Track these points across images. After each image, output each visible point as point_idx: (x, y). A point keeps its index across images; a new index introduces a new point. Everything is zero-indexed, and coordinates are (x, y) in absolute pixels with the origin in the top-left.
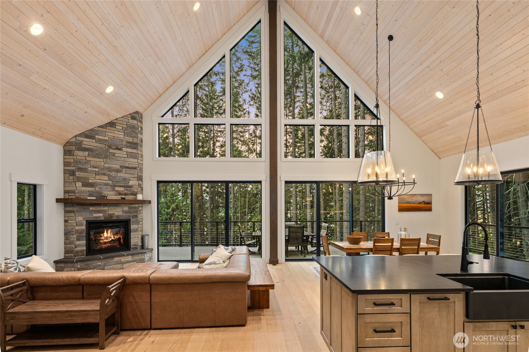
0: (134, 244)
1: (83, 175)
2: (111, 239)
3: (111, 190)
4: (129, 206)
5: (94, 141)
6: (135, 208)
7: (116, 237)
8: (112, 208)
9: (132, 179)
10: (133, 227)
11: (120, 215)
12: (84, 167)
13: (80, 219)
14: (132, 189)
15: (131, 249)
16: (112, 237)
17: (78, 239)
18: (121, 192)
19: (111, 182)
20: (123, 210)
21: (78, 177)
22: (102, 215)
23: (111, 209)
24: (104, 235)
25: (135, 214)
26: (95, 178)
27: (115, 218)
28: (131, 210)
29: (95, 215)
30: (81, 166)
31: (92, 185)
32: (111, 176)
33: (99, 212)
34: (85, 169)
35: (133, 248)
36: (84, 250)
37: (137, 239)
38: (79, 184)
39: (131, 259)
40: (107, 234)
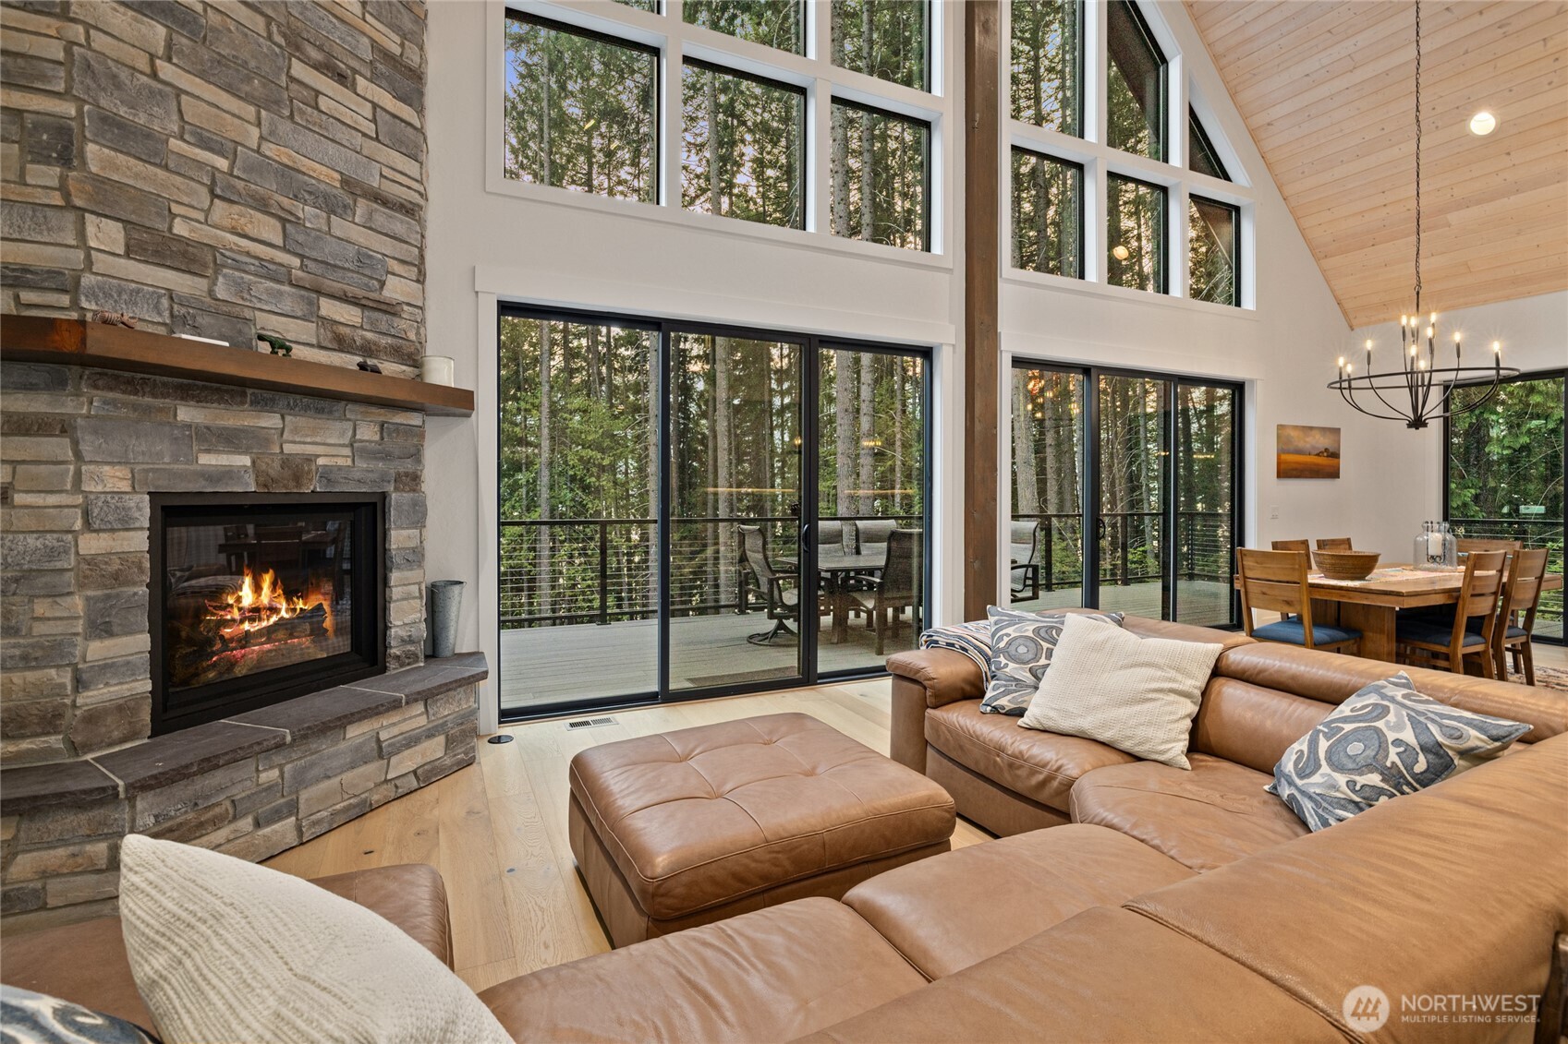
0: (403, 633)
1: (137, 176)
2: (274, 619)
3: (299, 314)
4: (382, 419)
7: (301, 604)
8: (301, 421)
9: (396, 266)
10: (397, 538)
11: (340, 468)
12: (142, 119)
13: (111, 479)
14: (396, 321)
15: (392, 665)
16: (283, 605)
17: (101, 627)
18: (347, 331)
19: (298, 263)
20: (353, 440)
21: (99, 180)
22: (246, 460)
23: (296, 430)
24: (239, 599)
25: (408, 467)
26: (207, 212)
27: (314, 485)
28: (389, 444)
29: (206, 460)
30: (123, 111)
31: (186, 257)
32: (298, 222)
33: (230, 440)
34: (148, 135)
35: (398, 657)
36: (136, 699)
38: (106, 234)
39: (423, 721)
40: (257, 588)
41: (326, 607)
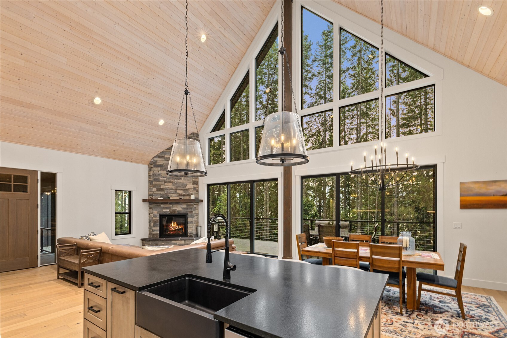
0: (189, 232)
1: (157, 183)
2: (176, 228)
3: (174, 193)
4: (185, 204)
5: (164, 159)
6: (190, 205)
7: (180, 227)
8: (175, 205)
9: (188, 184)
10: (189, 219)
11: (180, 211)
12: (158, 178)
13: (155, 212)
14: (188, 191)
15: (188, 236)
16: (177, 227)
17: (154, 226)
18: (181, 194)
19: (174, 187)
20: (182, 207)
21: (154, 185)
22: (168, 210)
23: (174, 206)
24: (172, 225)
25: (190, 210)
26: (164, 185)
27: (177, 213)
28: (188, 207)
29: (164, 210)
30: (156, 177)
31: (162, 190)
32: (174, 183)
33: (167, 208)
34: (158, 179)
35: (189, 235)
36: (158, 234)
37: (192, 229)
38: (155, 189)
39: (184, 243)
40: (174, 224)
41: (183, 228)
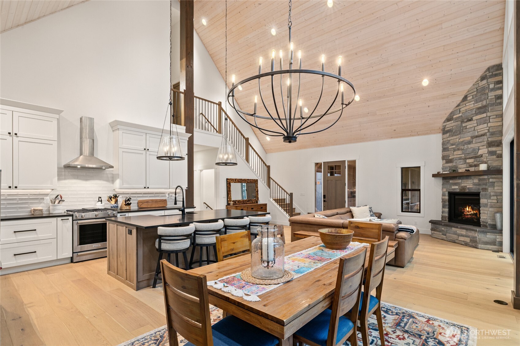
0: (483, 220)
1: (446, 154)
2: (471, 213)
3: (463, 163)
4: (478, 178)
5: (453, 121)
6: (484, 179)
7: (474, 212)
8: (465, 180)
9: (481, 148)
10: (483, 201)
11: (470, 188)
12: (447, 146)
13: (444, 190)
14: (482, 158)
15: (481, 226)
16: (472, 211)
17: (445, 207)
18: (471, 163)
19: (464, 155)
20: (473, 182)
21: (443, 156)
22: (457, 187)
23: (464, 182)
24: (466, 209)
25: (484, 187)
26: (453, 154)
27: (467, 191)
28: (481, 182)
29: (453, 187)
31: (451, 161)
32: (463, 149)
33: (455, 184)
34: (447, 148)
36: (447, 216)
37: (486, 215)
40: (469, 208)
41: (478, 213)
